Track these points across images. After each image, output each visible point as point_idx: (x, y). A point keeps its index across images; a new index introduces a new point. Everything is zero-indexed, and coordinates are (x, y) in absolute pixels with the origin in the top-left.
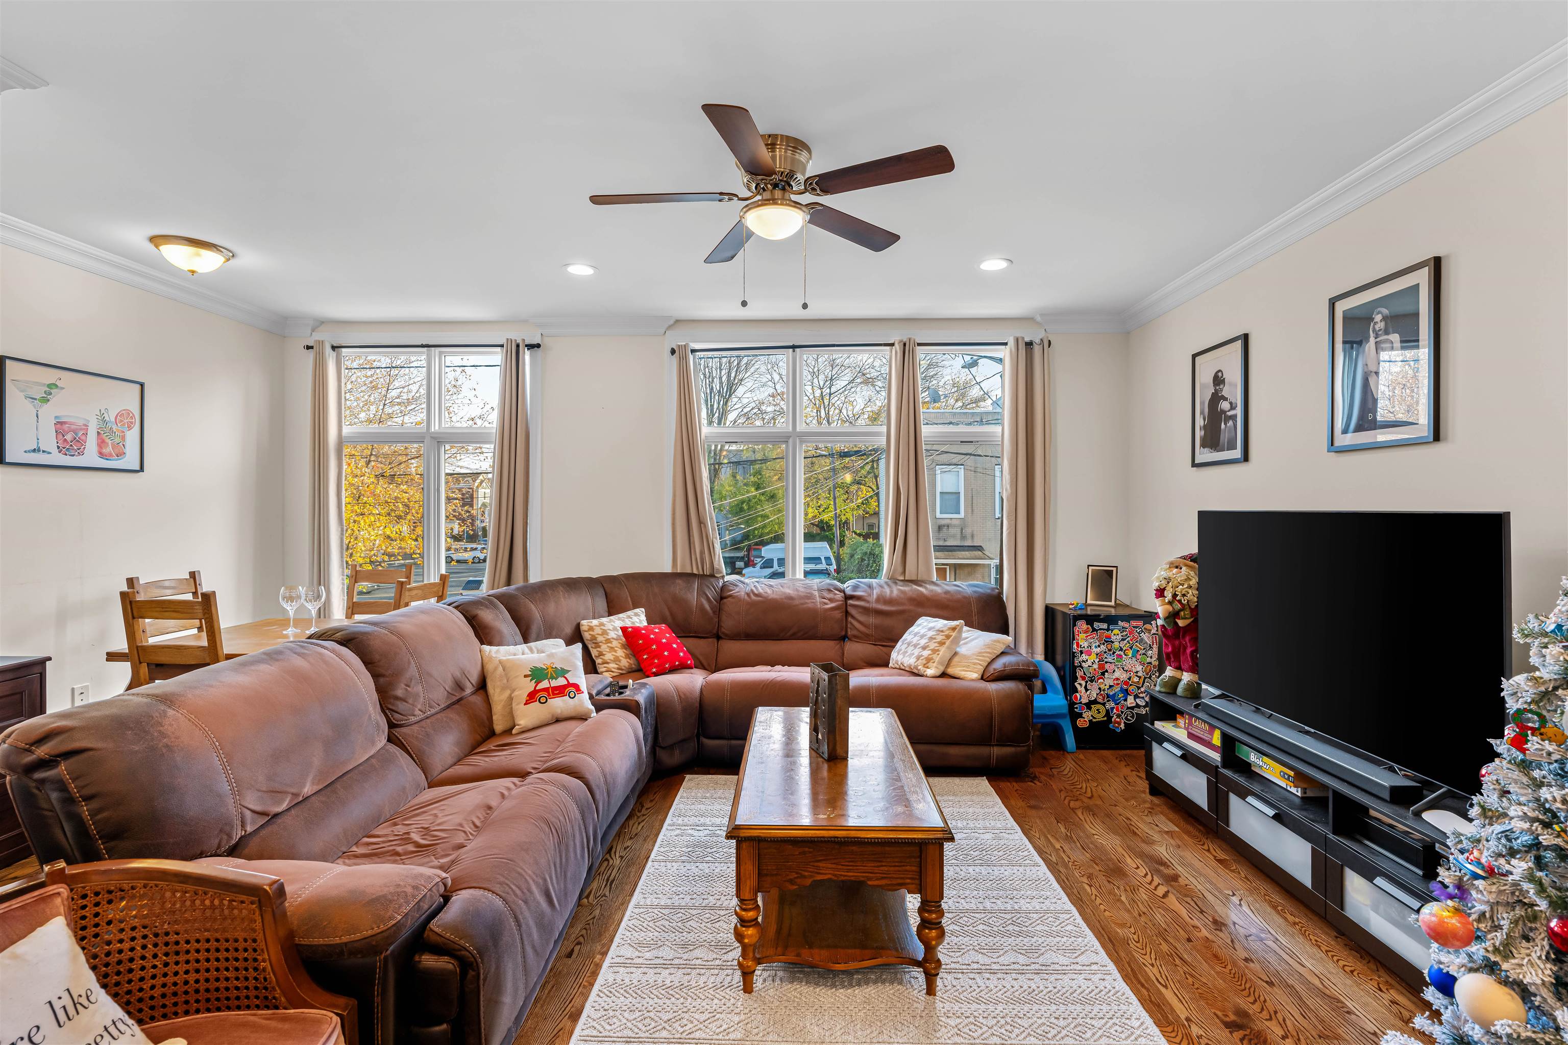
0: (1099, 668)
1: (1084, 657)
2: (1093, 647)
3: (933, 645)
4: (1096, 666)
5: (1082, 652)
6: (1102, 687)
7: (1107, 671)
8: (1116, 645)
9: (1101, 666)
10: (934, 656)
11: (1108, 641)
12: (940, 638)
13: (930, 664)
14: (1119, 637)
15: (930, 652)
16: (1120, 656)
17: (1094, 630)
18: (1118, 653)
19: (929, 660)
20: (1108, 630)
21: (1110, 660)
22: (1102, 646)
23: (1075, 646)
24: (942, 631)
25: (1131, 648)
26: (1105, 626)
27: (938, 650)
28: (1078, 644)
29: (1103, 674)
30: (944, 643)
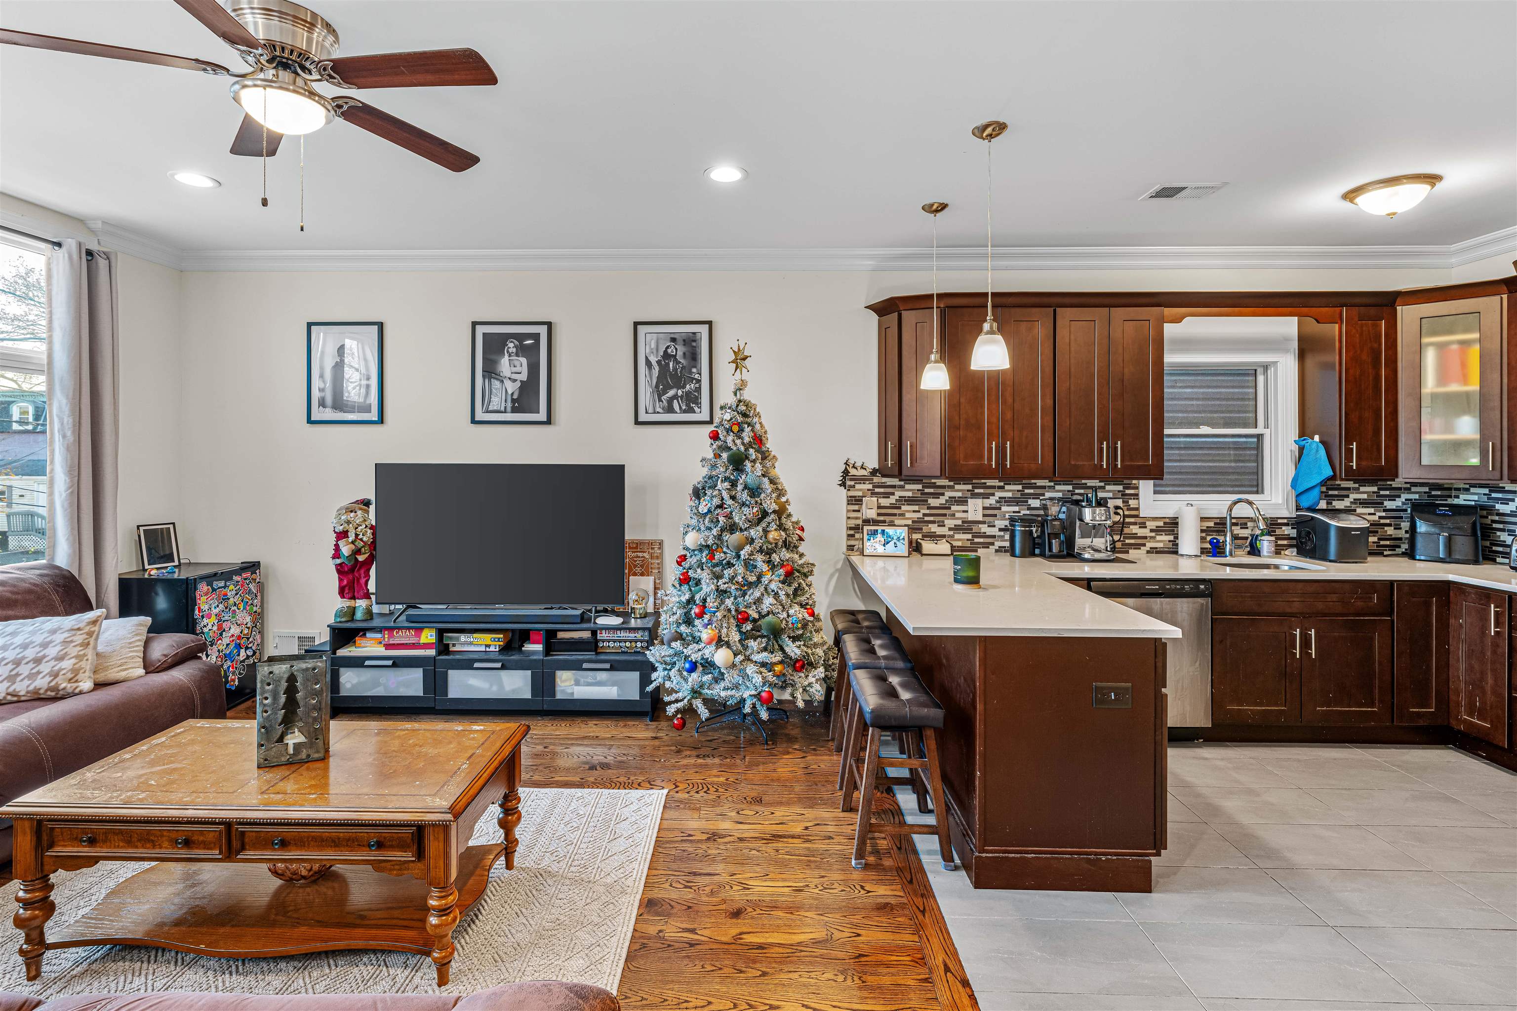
0: (218, 629)
1: (205, 621)
2: (213, 609)
3: (74, 651)
4: (215, 628)
5: (203, 617)
6: (221, 648)
7: (224, 630)
8: (231, 601)
9: (220, 627)
10: (83, 664)
11: (226, 599)
12: (79, 638)
13: (80, 676)
14: (234, 592)
15: (73, 661)
16: (234, 611)
17: (214, 590)
18: (233, 608)
19: (76, 671)
20: (225, 587)
21: (226, 618)
22: (220, 605)
23: (197, 612)
24: (79, 629)
25: (242, 601)
26: (222, 584)
27: (85, 655)
28: (199, 608)
29: (221, 634)
30: (88, 644)
